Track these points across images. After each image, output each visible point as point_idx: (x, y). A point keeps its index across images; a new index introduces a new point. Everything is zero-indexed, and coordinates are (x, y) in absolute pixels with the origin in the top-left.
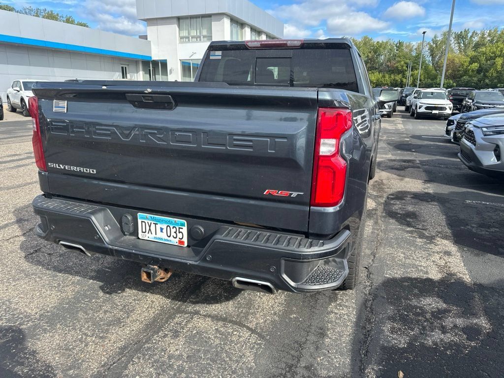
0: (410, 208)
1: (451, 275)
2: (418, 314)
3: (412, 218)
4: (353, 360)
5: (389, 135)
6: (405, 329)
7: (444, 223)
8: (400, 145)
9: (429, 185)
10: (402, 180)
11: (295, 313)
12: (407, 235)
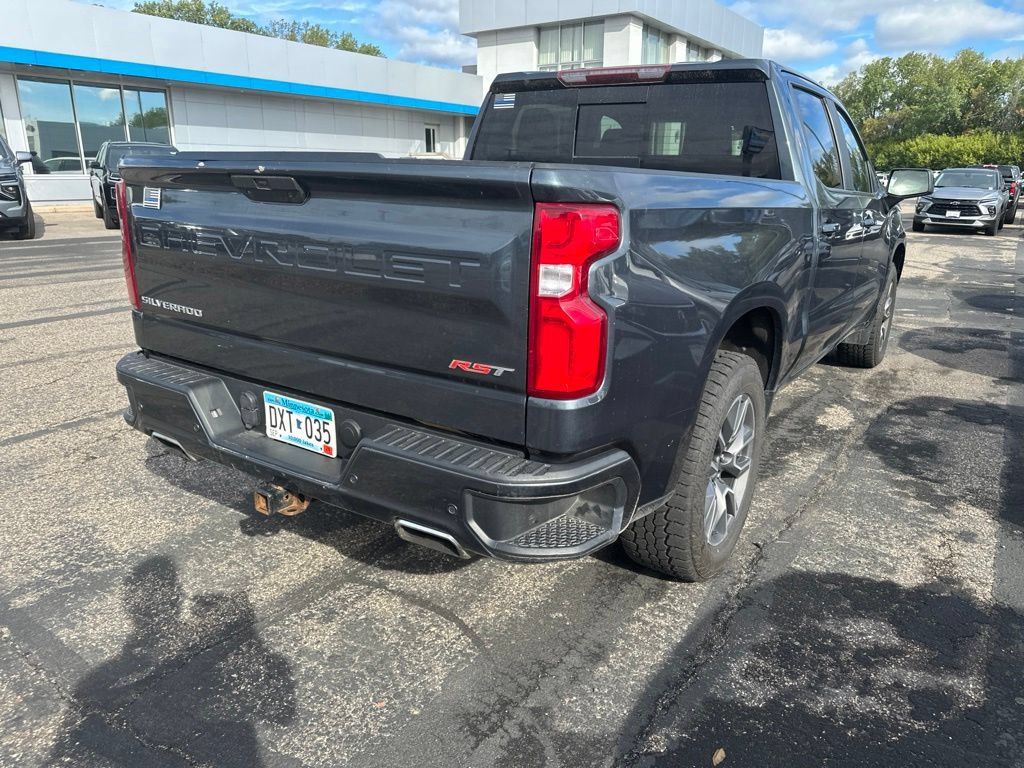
0: (929, 435)
1: (949, 581)
2: (824, 650)
3: (922, 456)
4: (635, 713)
5: (967, 273)
6: (780, 674)
7: (996, 473)
8: (985, 296)
9: (1005, 388)
10: (944, 373)
11: (563, 611)
12: (889, 491)
